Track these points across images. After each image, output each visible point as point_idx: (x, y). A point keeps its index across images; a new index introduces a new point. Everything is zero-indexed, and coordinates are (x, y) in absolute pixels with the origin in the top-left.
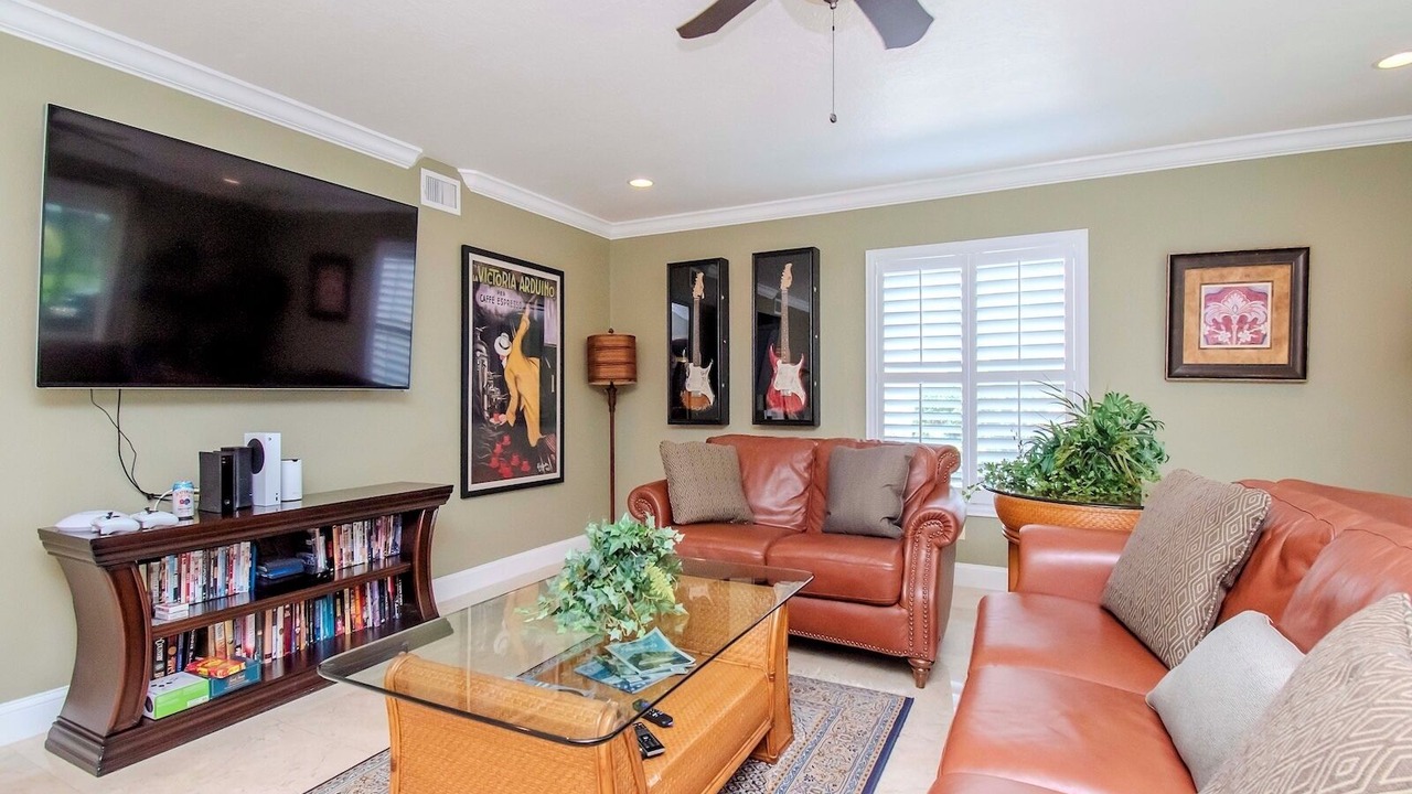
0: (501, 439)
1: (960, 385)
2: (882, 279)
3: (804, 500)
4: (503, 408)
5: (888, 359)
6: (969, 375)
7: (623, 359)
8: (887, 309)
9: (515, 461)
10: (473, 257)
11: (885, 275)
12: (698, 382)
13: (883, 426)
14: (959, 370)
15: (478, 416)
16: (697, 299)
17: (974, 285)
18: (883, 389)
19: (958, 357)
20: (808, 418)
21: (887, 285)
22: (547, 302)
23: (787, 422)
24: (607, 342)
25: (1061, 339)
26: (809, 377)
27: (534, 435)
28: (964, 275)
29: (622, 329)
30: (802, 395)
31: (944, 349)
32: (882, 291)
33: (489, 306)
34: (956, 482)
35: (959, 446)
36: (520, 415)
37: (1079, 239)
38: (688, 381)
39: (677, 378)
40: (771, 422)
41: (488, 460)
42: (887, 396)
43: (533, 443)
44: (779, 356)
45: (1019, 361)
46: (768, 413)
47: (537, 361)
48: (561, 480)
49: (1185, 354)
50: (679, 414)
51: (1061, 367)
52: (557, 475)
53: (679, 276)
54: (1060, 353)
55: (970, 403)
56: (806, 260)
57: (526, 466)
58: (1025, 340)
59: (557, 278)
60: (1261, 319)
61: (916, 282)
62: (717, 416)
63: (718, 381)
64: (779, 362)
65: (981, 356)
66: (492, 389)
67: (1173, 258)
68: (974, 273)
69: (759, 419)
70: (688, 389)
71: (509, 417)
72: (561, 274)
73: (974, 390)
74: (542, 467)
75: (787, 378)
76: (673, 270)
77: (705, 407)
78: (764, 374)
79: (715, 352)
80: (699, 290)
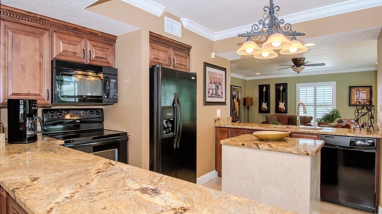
1: (313, 107)
2: (299, 89)
4: (234, 110)
6: (315, 105)
8: (300, 94)
10: (232, 87)
12: (264, 105)
14: (313, 104)
17: (316, 90)
19: (313, 102)
20: (286, 112)
21: (300, 90)
23: (282, 112)
24: (248, 99)
25: (331, 99)
26: (286, 105)
28: (314, 88)
29: (250, 96)
30: (284, 108)
31: (311, 101)
33: (233, 94)
34: (312, 121)
35: (313, 117)
36: (236, 111)
37: (335, 83)
38: (262, 105)
39: (260, 105)
43: (238, 116)
44: (280, 101)
45: (324, 103)
46: (278, 111)
47: (238, 102)
49: (352, 102)
50: (261, 111)
51: (331, 104)
52: (240, 121)
53: (261, 87)
54: (331, 102)
55: (315, 110)
56: (285, 85)
58: (325, 100)
59: (240, 88)
60: (364, 97)
61: (305, 89)
62: (268, 111)
63: (268, 105)
64: (280, 102)
65: (317, 102)
67: (350, 87)
68: (316, 88)
69: (276, 112)
70: (263, 107)
73: (316, 108)
76: (260, 86)
77: (266, 110)
78: (277, 104)
79: (267, 101)
80: (264, 90)
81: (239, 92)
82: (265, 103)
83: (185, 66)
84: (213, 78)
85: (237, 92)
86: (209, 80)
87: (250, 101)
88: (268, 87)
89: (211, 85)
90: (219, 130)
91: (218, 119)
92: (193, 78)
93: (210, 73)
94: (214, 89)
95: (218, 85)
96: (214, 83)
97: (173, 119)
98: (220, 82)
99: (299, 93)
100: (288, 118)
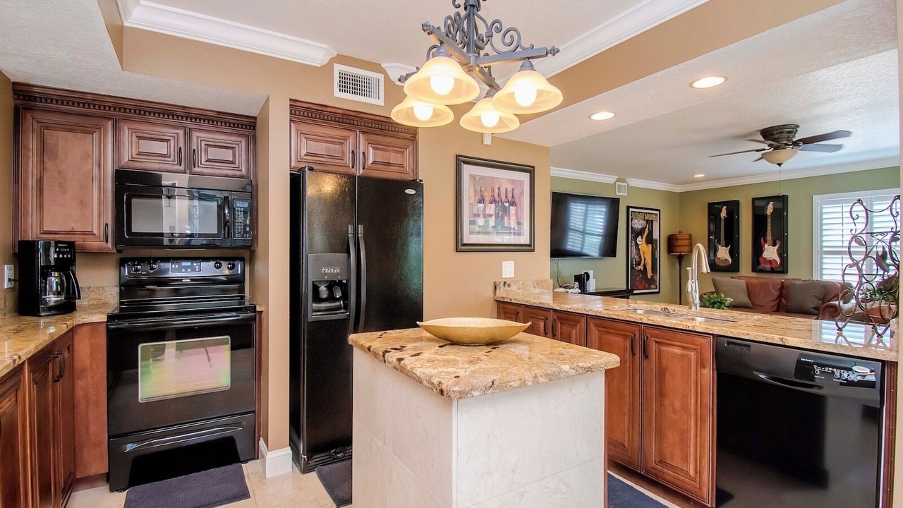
0: (639, 275)
2: (822, 208)
3: (777, 301)
4: (639, 264)
5: (825, 244)
7: (687, 244)
8: (824, 222)
9: (643, 283)
10: (631, 210)
11: (824, 206)
12: (723, 253)
13: (822, 275)
15: (632, 267)
16: (722, 217)
18: (822, 258)
20: (783, 268)
21: (824, 211)
22: (654, 222)
23: (773, 271)
24: (680, 237)
26: (783, 253)
27: (649, 275)
29: (685, 231)
30: (778, 261)
32: (822, 214)
33: (635, 226)
36: (645, 266)
38: (718, 253)
39: (713, 252)
40: (762, 271)
41: (635, 283)
42: (824, 261)
43: (649, 277)
44: (766, 242)
46: (760, 267)
47: (650, 245)
48: (659, 292)
50: (716, 267)
52: (657, 290)
53: (714, 208)
56: (783, 200)
57: (647, 286)
59: (658, 212)
61: (840, 209)
62: (734, 267)
63: (734, 253)
64: (766, 246)
66: (636, 257)
68: (872, 204)
69: (754, 270)
70: (718, 256)
71: (641, 267)
72: (659, 210)
74: (652, 286)
75: (770, 252)
76: (711, 205)
77: (727, 264)
78: (757, 250)
79: (732, 240)
80: (723, 214)
81: (652, 221)
82: (726, 246)
83: (401, 166)
84: (489, 191)
85: (647, 221)
86: (472, 194)
87: (686, 242)
88: (733, 207)
89: (481, 206)
90: (503, 308)
91: (505, 283)
92: (410, 191)
93: (478, 178)
94: (491, 216)
95: (507, 205)
96: (493, 201)
97: (347, 281)
98: (513, 197)
99: (822, 219)
100: (780, 286)
